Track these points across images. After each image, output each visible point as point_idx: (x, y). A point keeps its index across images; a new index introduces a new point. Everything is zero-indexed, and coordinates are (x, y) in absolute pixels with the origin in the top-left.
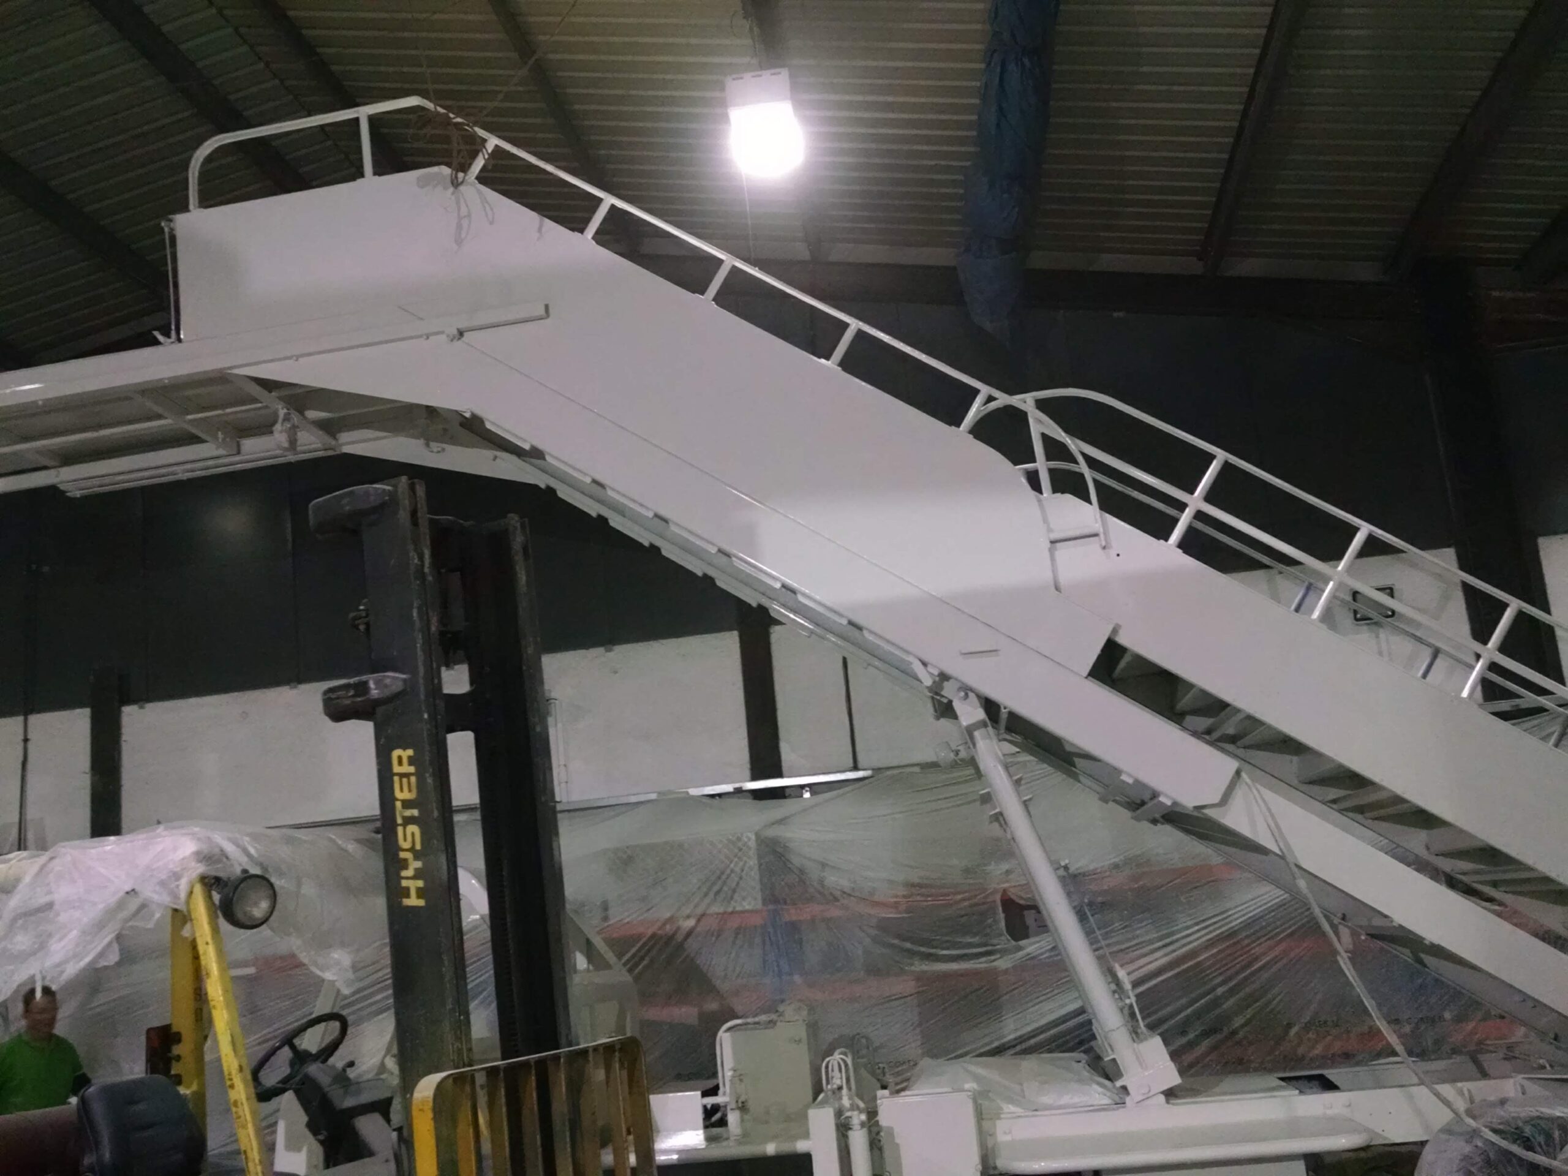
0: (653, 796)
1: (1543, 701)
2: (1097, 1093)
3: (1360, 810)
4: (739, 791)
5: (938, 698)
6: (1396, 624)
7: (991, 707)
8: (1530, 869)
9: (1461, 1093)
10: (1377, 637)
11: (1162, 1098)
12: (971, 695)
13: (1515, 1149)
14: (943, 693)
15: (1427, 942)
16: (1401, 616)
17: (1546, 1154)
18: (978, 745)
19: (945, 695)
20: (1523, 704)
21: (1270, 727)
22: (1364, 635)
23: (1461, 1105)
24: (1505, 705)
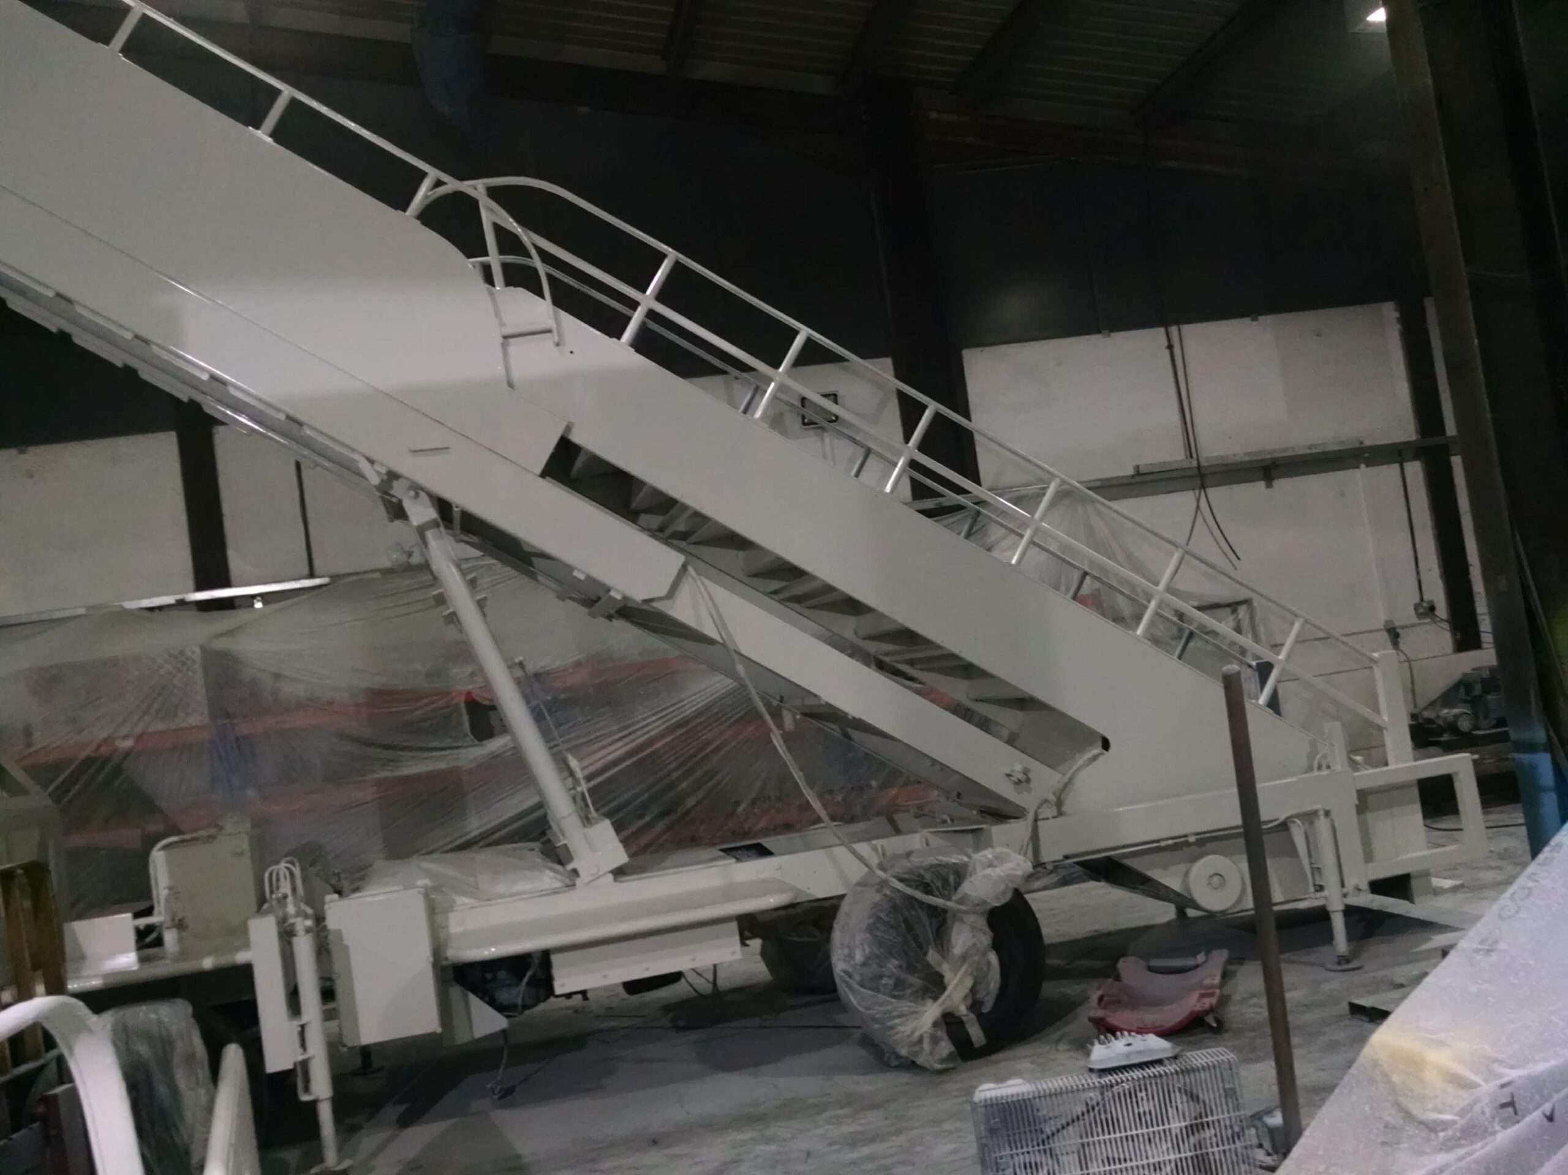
0: (82, 611)
1: (961, 499)
2: (549, 878)
3: (798, 599)
4: (181, 604)
5: (388, 497)
6: (838, 428)
7: (443, 507)
8: (939, 647)
9: (875, 849)
10: (822, 439)
11: (611, 877)
12: (423, 494)
13: (918, 895)
14: (392, 492)
15: (850, 717)
16: (844, 421)
17: (943, 896)
18: (430, 546)
19: (395, 494)
20: (945, 502)
21: (716, 523)
22: (811, 440)
23: (874, 860)
24: (929, 504)
